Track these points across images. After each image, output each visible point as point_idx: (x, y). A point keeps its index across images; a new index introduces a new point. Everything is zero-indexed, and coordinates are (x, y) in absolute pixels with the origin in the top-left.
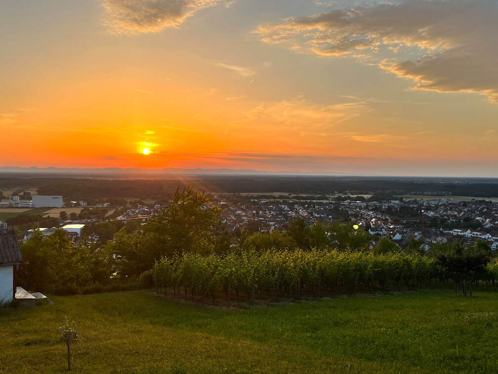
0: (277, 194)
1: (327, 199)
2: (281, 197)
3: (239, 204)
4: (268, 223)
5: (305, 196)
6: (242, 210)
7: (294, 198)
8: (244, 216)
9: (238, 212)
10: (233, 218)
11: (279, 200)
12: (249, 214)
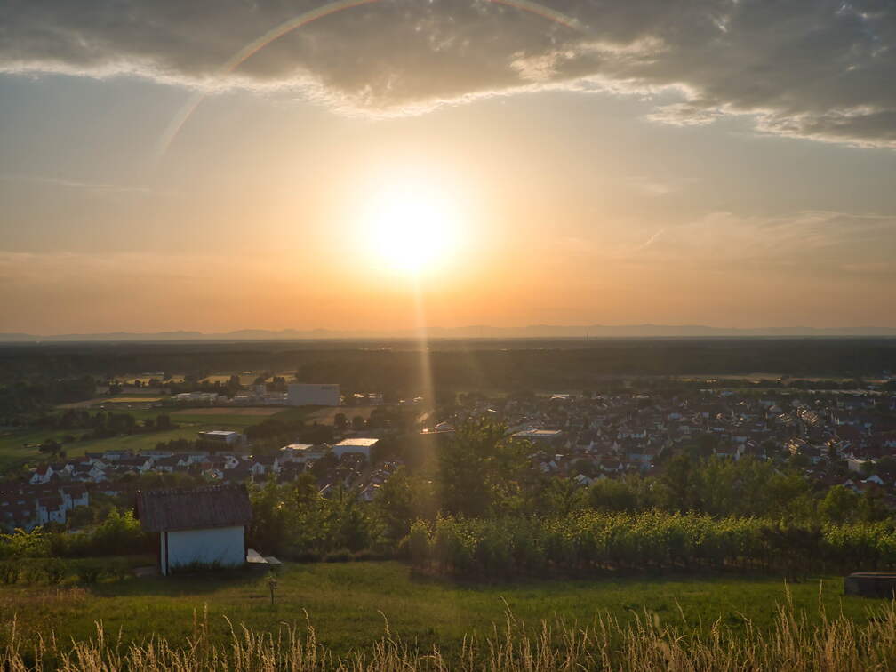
1: (864, 386)
2: (764, 384)
3: (675, 398)
4: (733, 438)
5: (816, 380)
6: (681, 411)
7: (792, 385)
8: (683, 423)
9: (673, 415)
10: (660, 427)
11: (759, 390)
12: (696, 420)
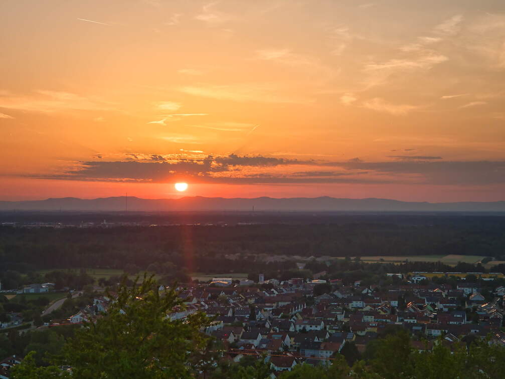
0: (452, 260)
2: (462, 267)
3: (357, 283)
4: (427, 332)
6: (364, 298)
7: (495, 269)
8: (368, 313)
9: (355, 304)
10: (341, 317)
11: (456, 274)
12: (382, 309)
